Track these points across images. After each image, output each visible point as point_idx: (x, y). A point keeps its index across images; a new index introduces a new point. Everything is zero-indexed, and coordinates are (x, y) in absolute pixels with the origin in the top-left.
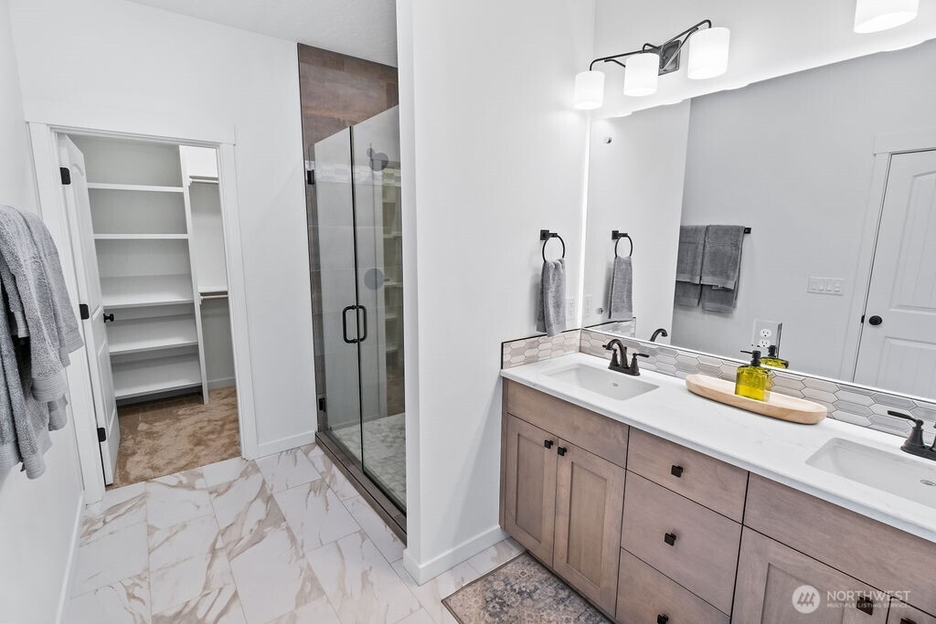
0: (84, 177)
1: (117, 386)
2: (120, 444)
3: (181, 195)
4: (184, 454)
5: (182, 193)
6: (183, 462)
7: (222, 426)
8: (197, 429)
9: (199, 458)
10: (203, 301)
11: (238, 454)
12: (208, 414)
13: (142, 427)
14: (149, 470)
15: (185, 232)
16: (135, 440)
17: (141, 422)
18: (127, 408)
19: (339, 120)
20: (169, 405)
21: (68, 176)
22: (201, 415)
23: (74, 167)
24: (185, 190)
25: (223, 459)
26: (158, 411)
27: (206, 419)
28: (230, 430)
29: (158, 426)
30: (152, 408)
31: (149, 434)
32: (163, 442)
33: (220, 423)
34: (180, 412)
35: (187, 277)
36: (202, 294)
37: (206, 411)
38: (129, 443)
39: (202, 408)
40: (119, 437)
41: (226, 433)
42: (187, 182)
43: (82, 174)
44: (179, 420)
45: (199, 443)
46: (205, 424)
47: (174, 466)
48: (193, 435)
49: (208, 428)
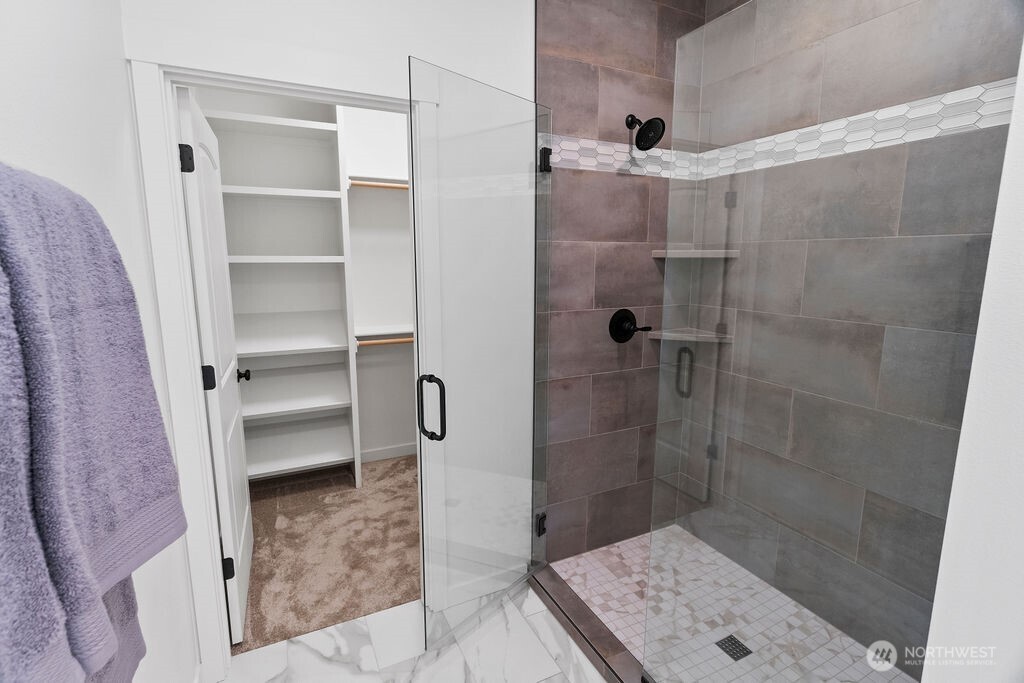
0: (218, 173)
1: (251, 457)
2: (254, 552)
3: (336, 202)
4: (339, 584)
5: (339, 200)
6: (337, 604)
7: (385, 530)
8: (352, 533)
9: (360, 596)
10: (360, 347)
11: (415, 593)
12: (362, 505)
13: (281, 523)
14: (291, 615)
15: (340, 253)
16: (272, 546)
17: (280, 513)
18: (262, 489)
19: (589, 65)
20: (312, 487)
21: (191, 158)
22: (354, 509)
23: (201, 149)
24: (342, 194)
25: (395, 604)
26: (299, 496)
27: (361, 516)
28: (396, 540)
29: (302, 523)
30: (293, 490)
31: (291, 538)
32: (310, 555)
33: (380, 525)
34: (327, 500)
35: (340, 314)
36: (359, 338)
37: (360, 501)
38: (264, 553)
39: (354, 494)
40: (252, 540)
41: (392, 547)
42: (345, 184)
43: (215, 168)
44: (327, 515)
45: (356, 564)
46: (359, 525)
47: (328, 610)
48: (347, 546)
49: (366, 535)
